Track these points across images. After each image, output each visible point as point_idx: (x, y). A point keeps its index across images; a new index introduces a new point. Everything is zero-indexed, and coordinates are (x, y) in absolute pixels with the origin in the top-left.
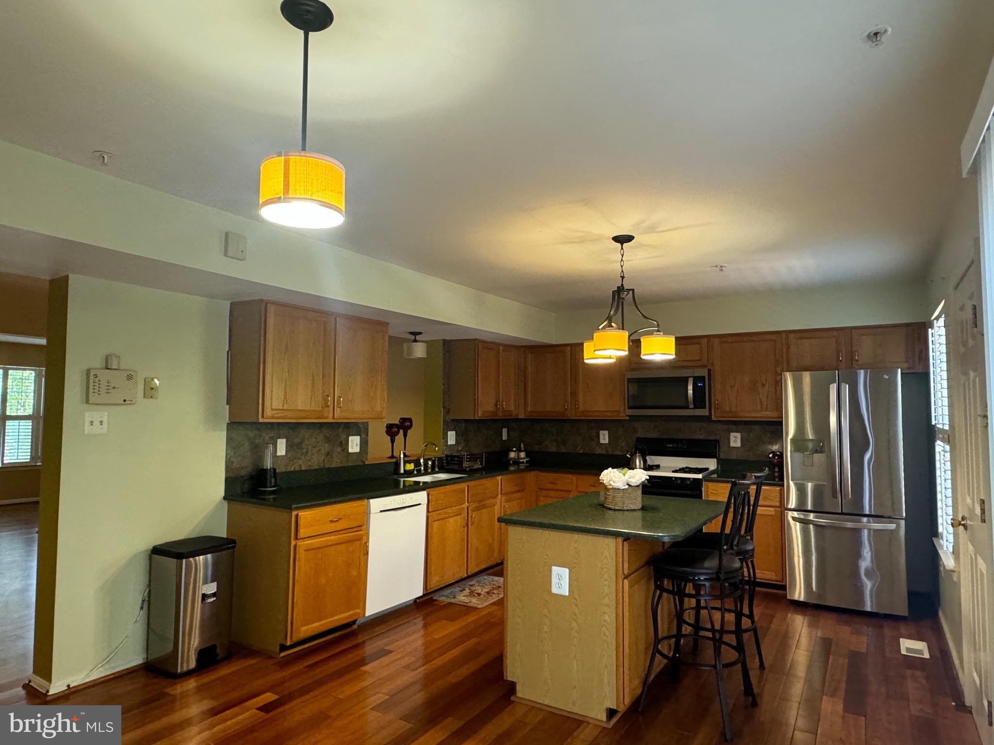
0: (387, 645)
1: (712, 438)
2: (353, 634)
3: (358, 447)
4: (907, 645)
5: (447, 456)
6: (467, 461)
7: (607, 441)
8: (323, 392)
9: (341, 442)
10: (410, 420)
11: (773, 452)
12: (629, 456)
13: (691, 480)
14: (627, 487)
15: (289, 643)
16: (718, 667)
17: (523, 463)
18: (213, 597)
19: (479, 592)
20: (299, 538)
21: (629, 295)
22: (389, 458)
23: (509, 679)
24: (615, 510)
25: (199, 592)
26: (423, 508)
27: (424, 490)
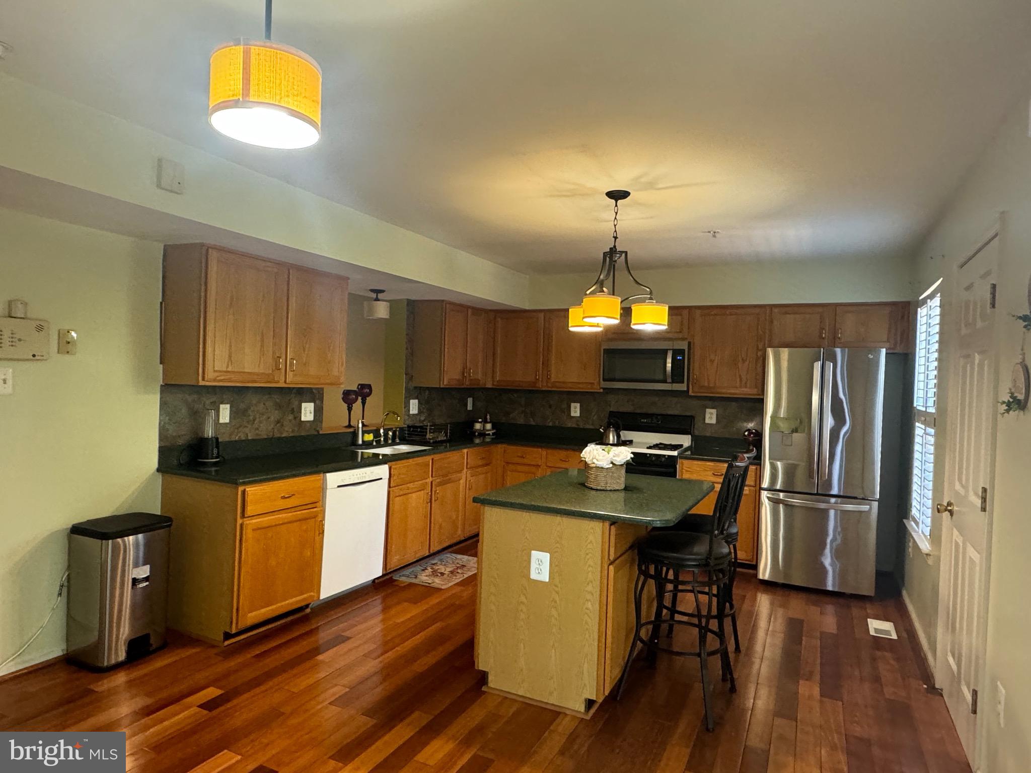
0: (343, 632)
1: (688, 414)
2: (306, 619)
3: (312, 415)
4: (875, 625)
5: (409, 427)
6: (430, 432)
7: (578, 414)
8: (274, 353)
9: (293, 409)
10: (369, 387)
11: (749, 430)
12: (602, 431)
13: (666, 457)
14: (611, 465)
15: (234, 631)
16: (703, 655)
17: (489, 435)
18: (146, 582)
19: (443, 571)
20: (246, 516)
21: (621, 258)
22: (346, 427)
23: (481, 668)
24: (597, 490)
25: (128, 576)
26: (385, 483)
27: (385, 463)
